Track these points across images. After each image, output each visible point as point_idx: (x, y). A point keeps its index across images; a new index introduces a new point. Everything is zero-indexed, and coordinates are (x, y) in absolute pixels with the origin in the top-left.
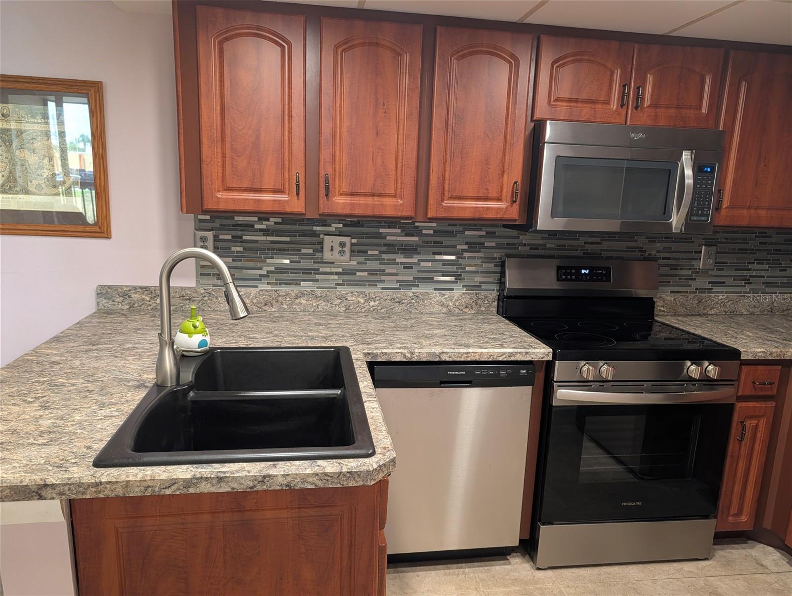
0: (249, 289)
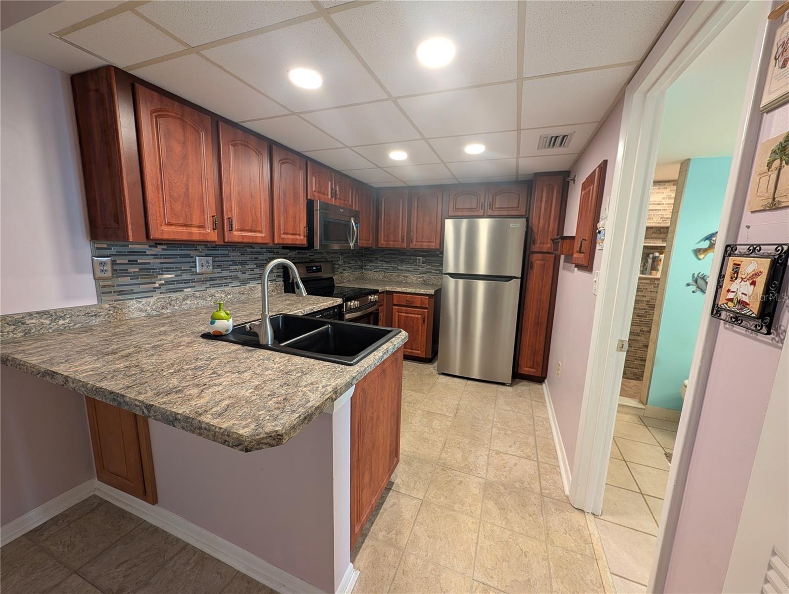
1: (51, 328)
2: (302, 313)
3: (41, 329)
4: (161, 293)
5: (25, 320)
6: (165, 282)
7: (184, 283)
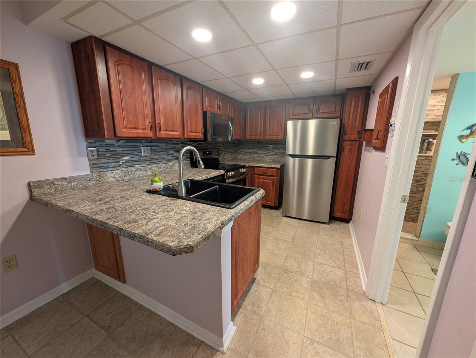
0: (117, 171)
1: (68, 187)
2: (201, 179)
3: (63, 187)
4: (123, 168)
5: (55, 182)
6: (125, 161)
7: (136, 162)
